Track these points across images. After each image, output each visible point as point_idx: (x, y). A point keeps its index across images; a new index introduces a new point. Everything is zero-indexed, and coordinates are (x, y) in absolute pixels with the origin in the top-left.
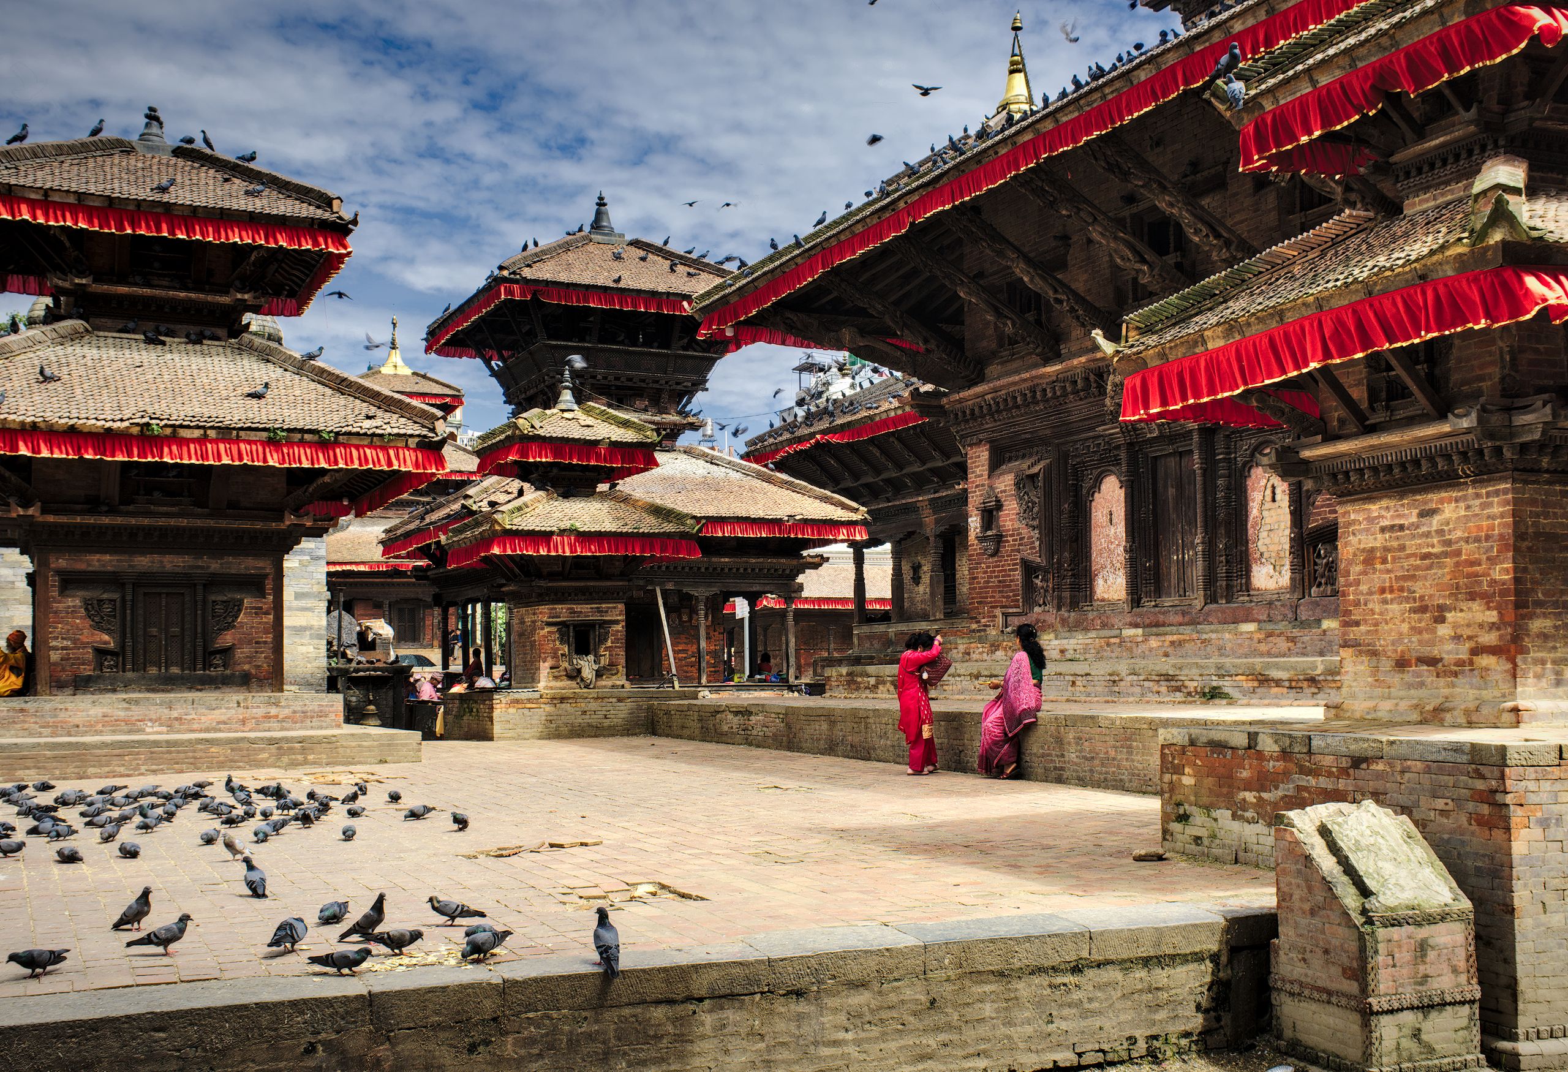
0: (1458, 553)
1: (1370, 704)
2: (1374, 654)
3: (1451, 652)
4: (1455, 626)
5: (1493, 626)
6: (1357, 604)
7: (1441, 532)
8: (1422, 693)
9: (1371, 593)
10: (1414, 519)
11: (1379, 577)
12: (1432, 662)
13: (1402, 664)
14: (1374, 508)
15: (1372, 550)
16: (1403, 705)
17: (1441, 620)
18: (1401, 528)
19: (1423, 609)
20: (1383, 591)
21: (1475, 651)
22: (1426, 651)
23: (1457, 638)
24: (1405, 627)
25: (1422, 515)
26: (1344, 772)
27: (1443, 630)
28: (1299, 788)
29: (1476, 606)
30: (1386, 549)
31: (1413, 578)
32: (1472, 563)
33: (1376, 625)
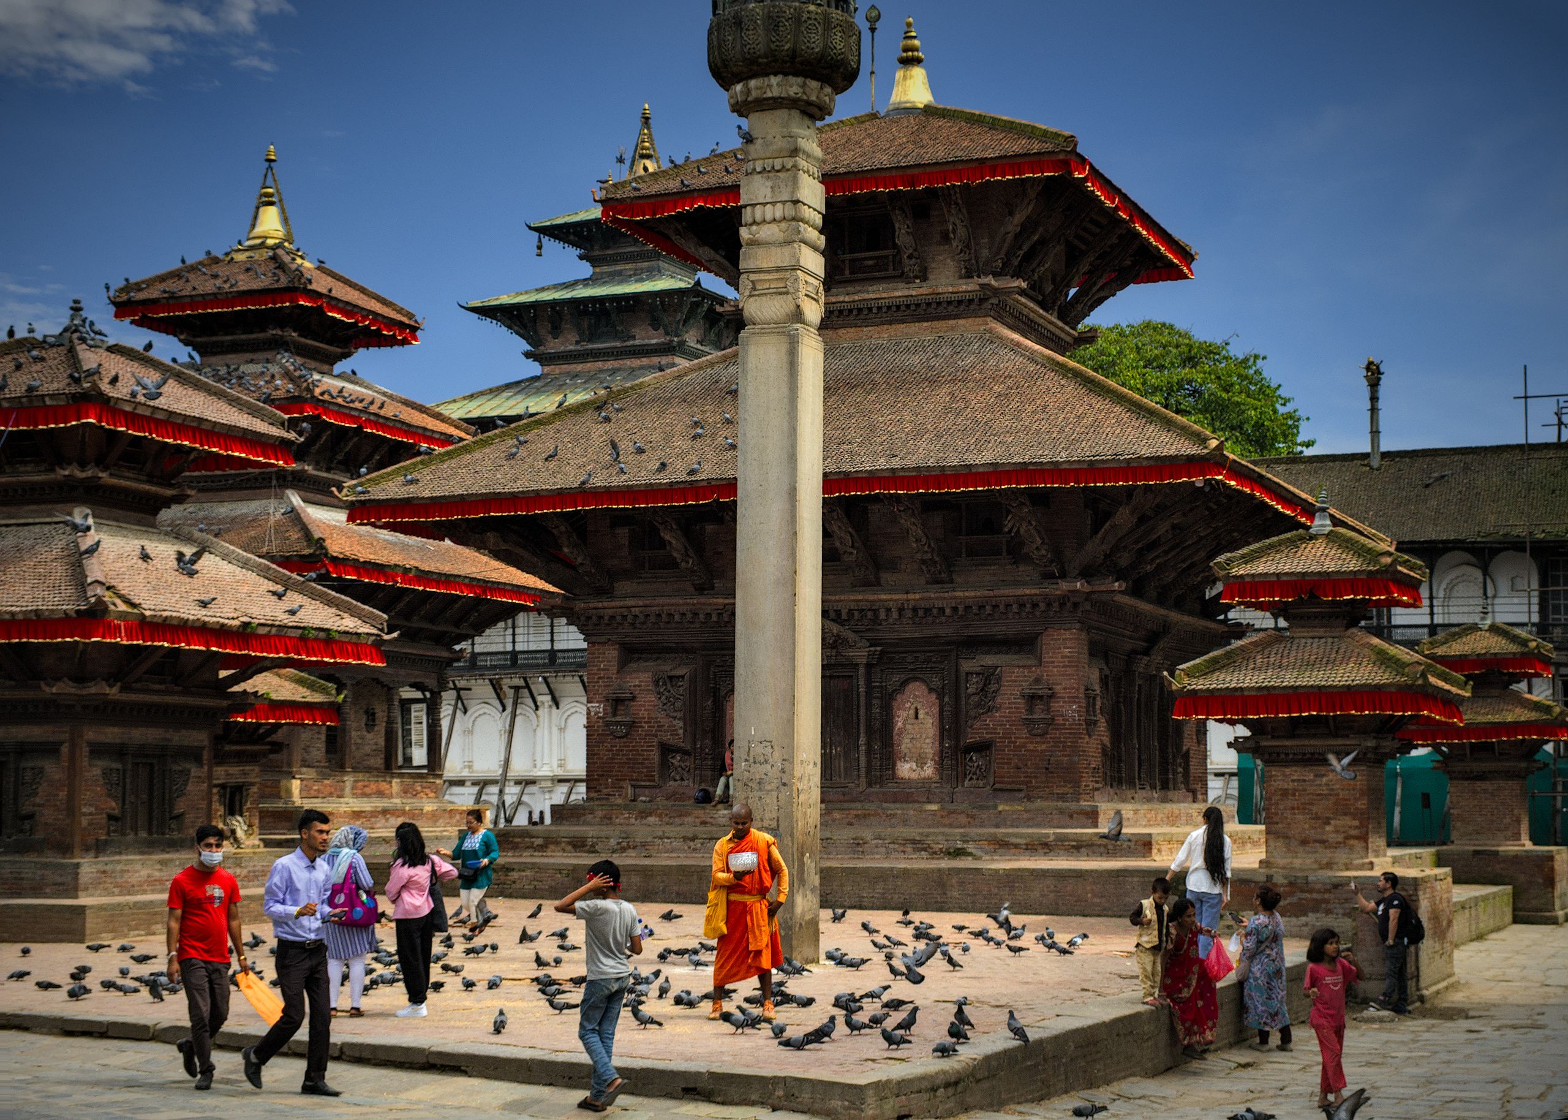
0: (1338, 795)
1: (1289, 860)
2: (1288, 837)
3: (1333, 838)
4: (1335, 826)
5: (1356, 827)
6: (1276, 814)
7: (1327, 785)
8: (1317, 855)
9: (1285, 809)
10: (1312, 777)
11: (1290, 802)
12: (1323, 842)
13: (1304, 842)
14: (1287, 771)
15: (1286, 790)
16: (1308, 861)
17: (1329, 824)
18: (1305, 781)
19: (1317, 818)
20: (1293, 808)
21: (1347, 838)
22: (1319, 837)
23: (1337, 832)
24: (1306, 826)
25: (1316, 776)
26: (1329, 891)
27: (1328, 828)
28: (1300, 899)
29: (1347, 818)
30: (1295, 790)
31: (1311, 804)
32: (1346, 800)
33: (1289, 824)
